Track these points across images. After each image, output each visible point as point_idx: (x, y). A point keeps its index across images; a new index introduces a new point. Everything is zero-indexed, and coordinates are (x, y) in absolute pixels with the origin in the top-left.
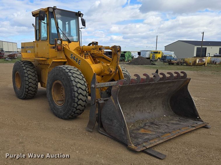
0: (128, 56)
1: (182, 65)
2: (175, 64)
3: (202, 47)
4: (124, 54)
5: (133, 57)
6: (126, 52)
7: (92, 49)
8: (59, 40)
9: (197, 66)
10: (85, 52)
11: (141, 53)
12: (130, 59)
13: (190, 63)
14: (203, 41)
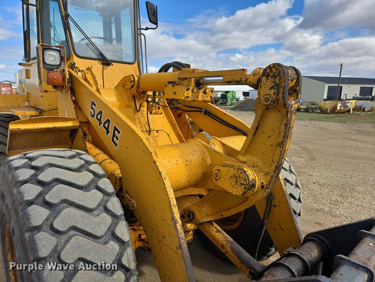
0: (231, 97)
1: (313, 112)
2: (302, 110)
3: (339, 85)
4: (226, 95)
5: (237, 100)
6: (229, 92)
7: (169, 83)
8: (50, 49)
9: (337, 113)
10: (150, 93)
11: (250, 93)
12: (235, 101)
13: (327, 109)
14: (341, 76)
